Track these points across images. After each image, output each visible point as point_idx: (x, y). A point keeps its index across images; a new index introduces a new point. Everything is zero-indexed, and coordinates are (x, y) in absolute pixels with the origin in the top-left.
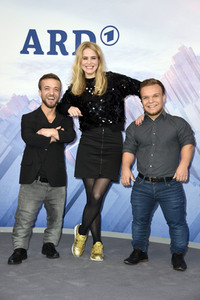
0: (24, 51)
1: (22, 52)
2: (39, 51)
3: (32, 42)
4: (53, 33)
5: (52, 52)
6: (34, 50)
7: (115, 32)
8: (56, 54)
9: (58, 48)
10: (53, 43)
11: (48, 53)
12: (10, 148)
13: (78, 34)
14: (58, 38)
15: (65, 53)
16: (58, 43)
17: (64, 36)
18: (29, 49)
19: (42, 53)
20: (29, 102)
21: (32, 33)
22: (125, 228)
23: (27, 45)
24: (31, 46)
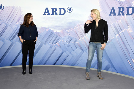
0: (45, 14)
1: (44, 14)
2: (49, 14)
3: (47, 11)
4: (53, 9)
5: (53, 14)
6: (47, 14)
9: (54, 13)
10: (53, 11)
11: (52, 15)
12: (41, 42)
13: (60, 9)
14: (55, 10)
15: (56, 14)
16: (54, 12)
17: (56, 10)
18: (46, 13)
19: (50, 15)
20: (46, 29)
21: (47, 9)
22: (75, 64)
23: (45, 12)
24: (47, 13)
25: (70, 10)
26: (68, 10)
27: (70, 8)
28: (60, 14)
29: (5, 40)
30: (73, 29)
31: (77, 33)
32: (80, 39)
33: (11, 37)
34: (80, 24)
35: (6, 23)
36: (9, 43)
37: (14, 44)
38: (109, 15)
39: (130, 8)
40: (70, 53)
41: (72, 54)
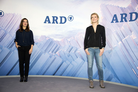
0: (45, 22)
2: (49, 22)
3: (47, 20)
4: (54, 17)
5: (53, 23)
6: (48, 22)
7: (72, 17)
8: (55, 23)
9: (55, 22)
10: (54, 20)
12: (40, 51)
13: (61, 17)
14: (55, 18)
15: (57, 23)
16: (55, 20)
17: (57, 18)
18: (46, 22)
19: (50, 23)
20: (46, 38)
21: (48, 17)
22: (75, 75)
23: (46, 21)
24: (47, 21)
25: (71, 18)
26: (69, 19)
27: (71, 16)
28: (61, 23)
29: (3, 48)
30: (74, 37)
31: (77, 42)
32: (81, 48)
33: (10, 45)
34: (81, 33)
35: (5, 30)
36: (7, 51)
37: (13, 52)
38: (111, 22)
39: (133, 14)
40: (71, 63)
41: (72, 64)
